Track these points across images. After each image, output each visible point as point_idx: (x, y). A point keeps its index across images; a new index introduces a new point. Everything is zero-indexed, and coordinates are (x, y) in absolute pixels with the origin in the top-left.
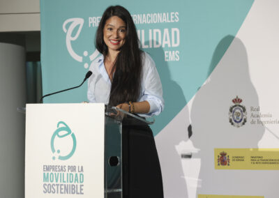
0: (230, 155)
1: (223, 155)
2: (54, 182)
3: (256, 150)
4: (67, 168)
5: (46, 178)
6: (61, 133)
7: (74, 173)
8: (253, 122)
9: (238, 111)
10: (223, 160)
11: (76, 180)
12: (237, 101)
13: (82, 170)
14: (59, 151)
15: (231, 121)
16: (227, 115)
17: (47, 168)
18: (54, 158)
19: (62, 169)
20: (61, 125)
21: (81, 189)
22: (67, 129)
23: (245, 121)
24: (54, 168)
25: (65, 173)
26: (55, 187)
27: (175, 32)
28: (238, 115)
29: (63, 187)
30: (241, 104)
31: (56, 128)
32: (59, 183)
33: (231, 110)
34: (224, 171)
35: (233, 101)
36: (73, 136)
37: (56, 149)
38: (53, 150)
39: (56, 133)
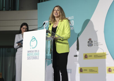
0: (88, 55)
1: (86, 55)
2: (31, 56)
3: (96, 53)
4: (34, 51)
5: (28, 55)
6: (33, 40)
7: (36, 52)
8: (95, 45)
9: (90, 42)
10: (86, 57)
11: (37, 54)
12: (90, 39)
13: (39, 51)
14: (32, 46)
15: (88, 45)
16: (87, 44)
17: (29, 52)
18: (31, 48)
19: (33, 51)
20: (33, 38)
21: (38, 58)
22: (35, 38)
23: (92, 45)
24: (30, 51)
25: (34, 53)
26: (31, 58)
27: (73, 22)
28: (90, 43)
29: (33, 57)
30: (91, 40)
31: (32, 39)
32: (32, 56)
33: (88, 42)
34: (86, 60)
35: (89, 39)
36: (36, 41)
37: (31, 45)
38: (31, 46)
39: (32, 40)
